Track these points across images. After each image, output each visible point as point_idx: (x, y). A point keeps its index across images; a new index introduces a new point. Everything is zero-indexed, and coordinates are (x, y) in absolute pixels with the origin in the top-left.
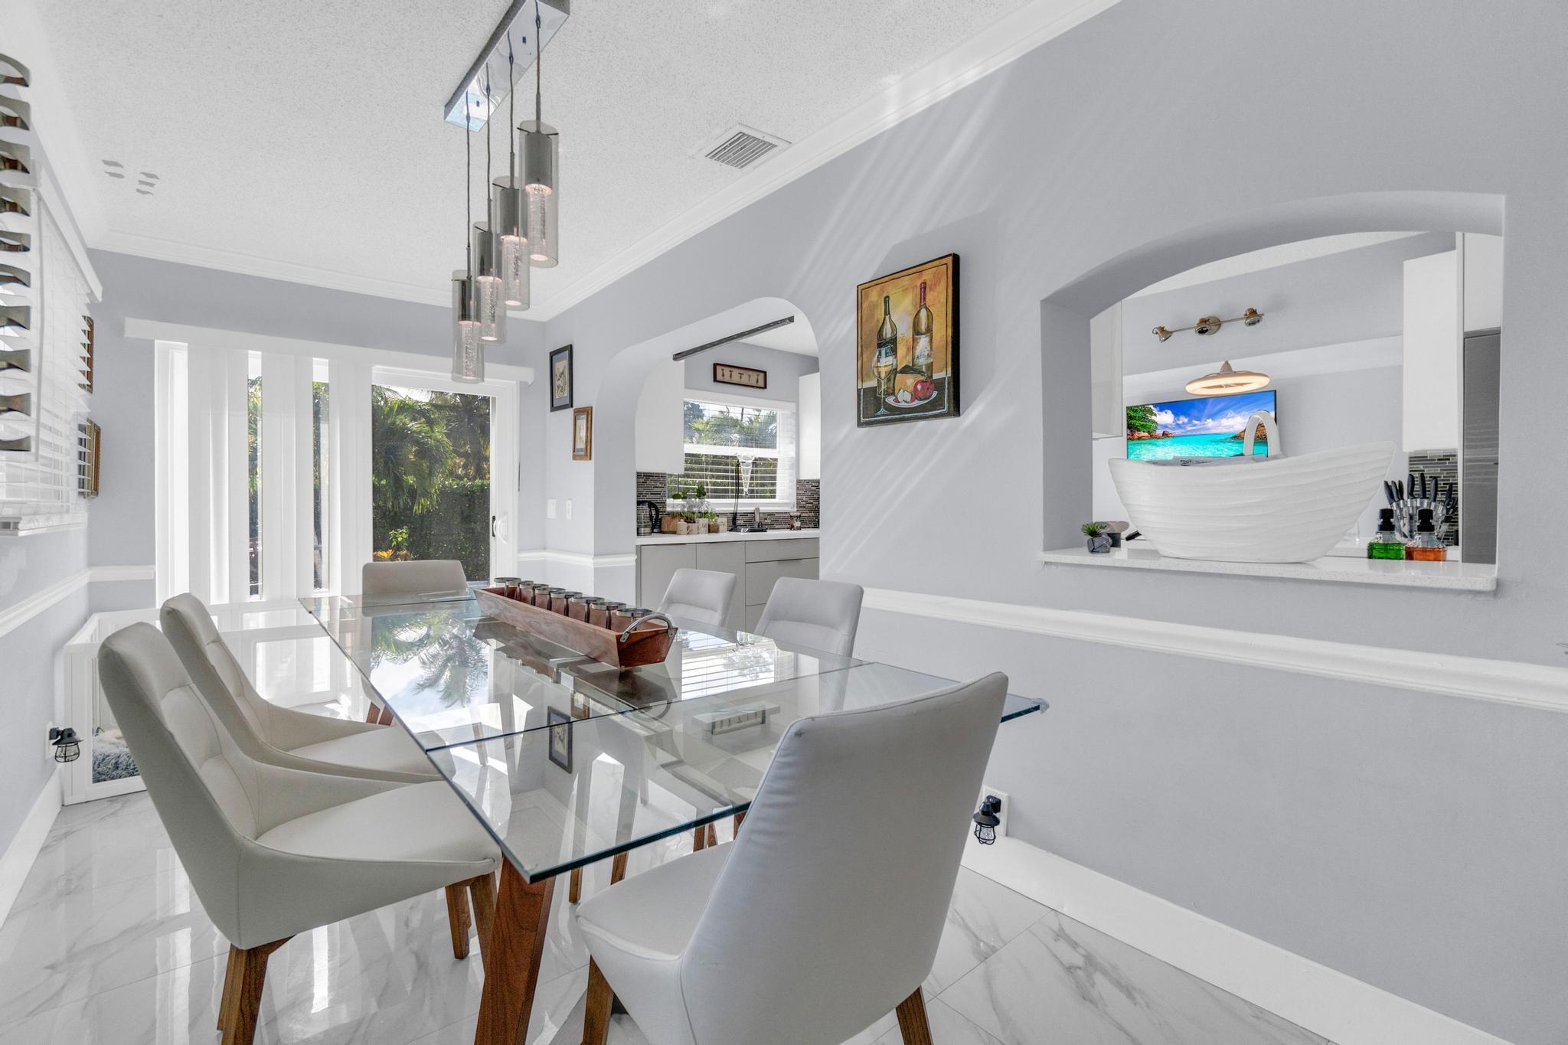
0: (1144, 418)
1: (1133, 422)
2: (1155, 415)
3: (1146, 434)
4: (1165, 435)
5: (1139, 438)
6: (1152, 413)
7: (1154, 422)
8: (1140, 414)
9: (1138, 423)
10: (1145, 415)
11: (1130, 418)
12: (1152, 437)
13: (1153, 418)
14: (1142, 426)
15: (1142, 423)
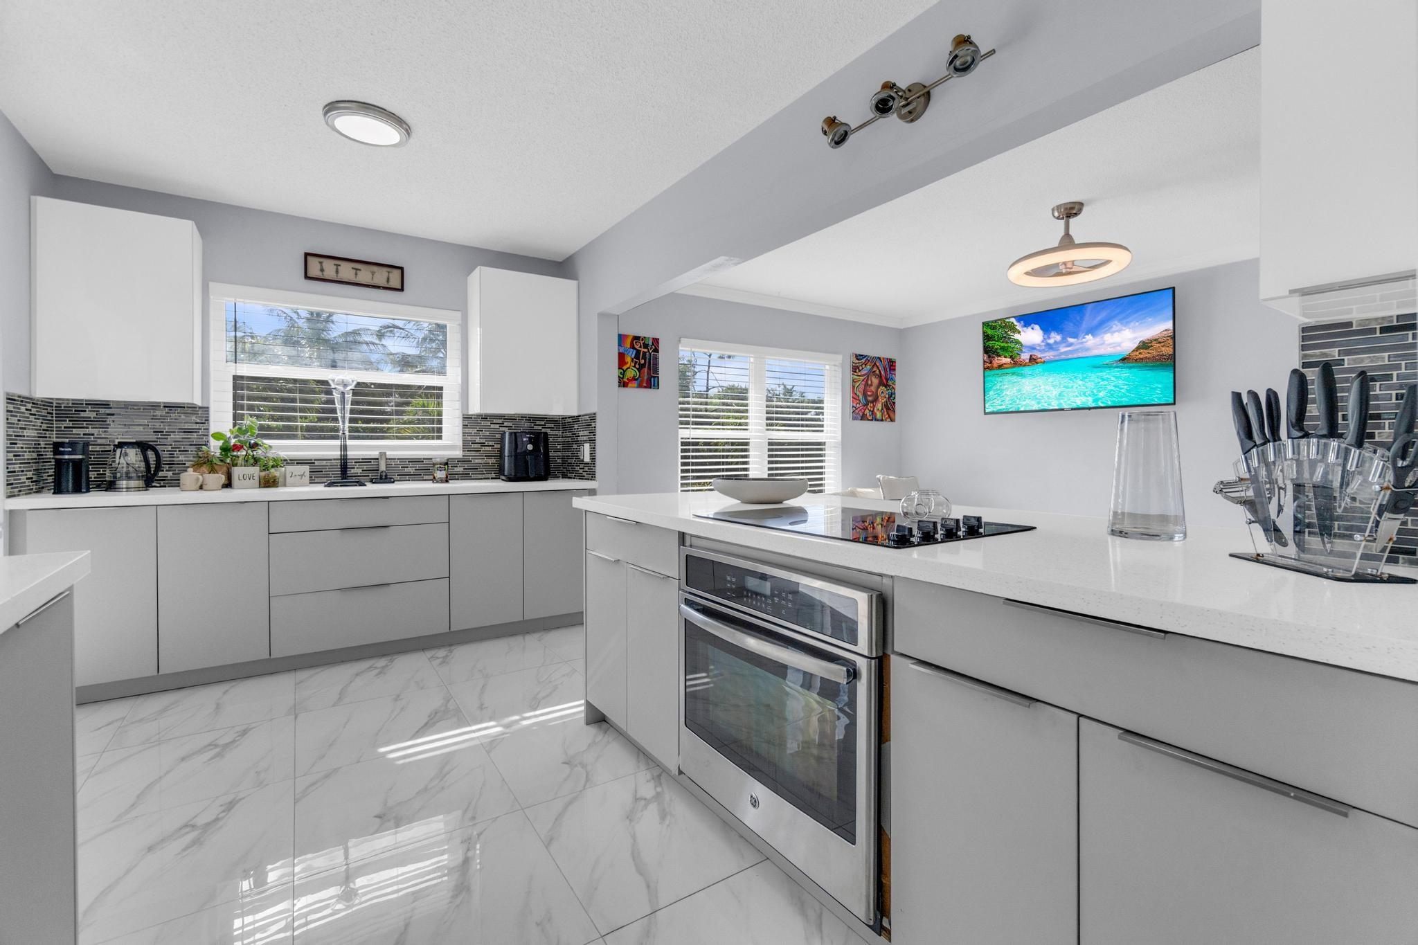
0: (1005, 338)
1: (991, 343)
2: (1019, 332)
3: (1008, 360)
4: (1033, 360)
5: (1000, 367)
6: (1014, 330)
7: (1018, 342)
8: (1000, 332)
9: (997, 345)
10: (1006, 332)
11: (987, 337)
12: (1016, 363)
13: (1017, 336)
14: (1003, 349)
15: (1002, 345)
